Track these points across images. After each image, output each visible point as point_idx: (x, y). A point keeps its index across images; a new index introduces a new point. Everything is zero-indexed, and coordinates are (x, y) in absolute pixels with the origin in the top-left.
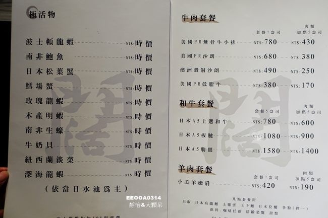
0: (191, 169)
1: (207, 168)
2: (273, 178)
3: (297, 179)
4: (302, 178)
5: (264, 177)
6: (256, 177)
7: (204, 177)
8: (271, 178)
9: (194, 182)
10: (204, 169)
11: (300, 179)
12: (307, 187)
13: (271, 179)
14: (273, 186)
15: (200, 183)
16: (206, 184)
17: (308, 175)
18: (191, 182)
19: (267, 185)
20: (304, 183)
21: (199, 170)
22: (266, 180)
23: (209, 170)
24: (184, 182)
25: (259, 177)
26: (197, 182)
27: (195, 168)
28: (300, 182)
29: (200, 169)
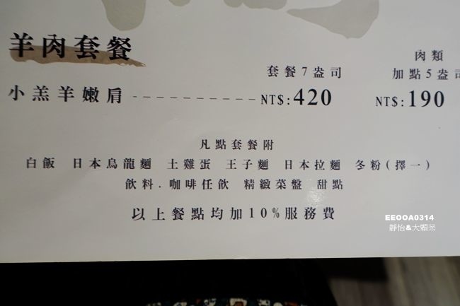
0: (56, 49)
1: (115, 43)
2: (327, 73)
3: (398, 74)
4: (412, 71)
5: (299, 72)
6: (273, 71)
7: (102, 75)
8: (319, 73)
9: (66, 93)
10: (104, 47)
11: (407, 74)
12: (426, 98)
13: (321, 76)
14: (327, 97)
15: (90, 94)
16: (111, 97)
17: (430, 62)
18: (54, 93)
19: (308, 97)
20: (419, 86)
21: (87, 51)
22: (305, 81)
23: (119, 51)
24: (31, 92)
25: (282, 72)
26: (79, 93)
27: (71, 43)
28: (407, 84)
29: (87, 47)
